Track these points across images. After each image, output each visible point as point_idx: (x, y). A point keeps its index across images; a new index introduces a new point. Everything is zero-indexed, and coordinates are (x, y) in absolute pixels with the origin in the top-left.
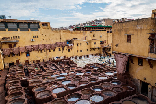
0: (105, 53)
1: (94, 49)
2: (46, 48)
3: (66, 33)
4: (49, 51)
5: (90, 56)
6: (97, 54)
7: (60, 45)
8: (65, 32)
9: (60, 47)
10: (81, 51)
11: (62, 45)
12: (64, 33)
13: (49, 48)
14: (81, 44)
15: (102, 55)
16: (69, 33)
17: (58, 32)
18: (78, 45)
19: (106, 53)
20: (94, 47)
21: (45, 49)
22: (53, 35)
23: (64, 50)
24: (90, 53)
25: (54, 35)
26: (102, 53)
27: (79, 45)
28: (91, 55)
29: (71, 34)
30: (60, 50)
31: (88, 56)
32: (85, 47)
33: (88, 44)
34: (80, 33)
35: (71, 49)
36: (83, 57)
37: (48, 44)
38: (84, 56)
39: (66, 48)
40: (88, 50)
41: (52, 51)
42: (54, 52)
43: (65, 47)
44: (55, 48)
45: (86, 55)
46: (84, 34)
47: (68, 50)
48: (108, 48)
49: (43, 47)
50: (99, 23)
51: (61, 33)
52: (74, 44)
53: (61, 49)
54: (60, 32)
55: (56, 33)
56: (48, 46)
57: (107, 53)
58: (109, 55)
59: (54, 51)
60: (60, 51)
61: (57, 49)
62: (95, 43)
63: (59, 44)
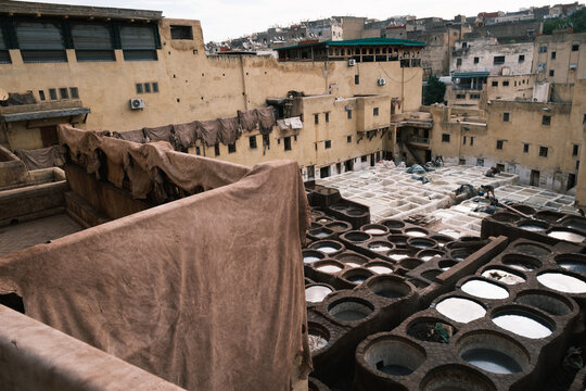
0: (405, 149)
1: (371, 134)
2: (201, 139)
3: (264, 69)
4: (212, 150)
5: (357, 164)
6: (378, 153)
7: (255, 122)
8: (260, 65)
9: (253, 133)
10: (328, 144)
11: (261, 124)
12: (257, 71)
13: (215, 137)
14: (327, 115)
15: (396, 156)
16: (275, 70)
17: (233, 67)
18: (317, 122)
19: (409, 146)
20: (371, 128)
21: (198, 142)
22: (217, 78)
23: (268, 143)
24: (356, 151)
25: (219, 78)
26: (396, 150)
27: (322, 118)
28: (359, 160)
29: (281, 74)
30: (253, 144)
31: (349, 165)
32: (340, 126)
33: (349, 117)
34: (313, 69)
35: (292, 138)
36: (333, 170)
37: (210, 122)
38: (338, 165)
39: (274, 135)
40: (349, 138)
41: (223, 149)
42: (233, 154)
43: (271, 130)
44: (237, 135)
45: (344, 159)
46: (326, 72)
47: (282, 142)
48: (416, 129)
49: (189, 135)
50: (320, 34)
51: (246, 70)
52: (305, 117)
53: (259, 140)
54: (242, 64)
55: (228, 71)
56: (208, 128)
57: (413, 149)
58: (422, 155)
59: (232, 149)
60: (254, 151)
61: (243, 143)
62: (376, 111)
63: (249, 118)
